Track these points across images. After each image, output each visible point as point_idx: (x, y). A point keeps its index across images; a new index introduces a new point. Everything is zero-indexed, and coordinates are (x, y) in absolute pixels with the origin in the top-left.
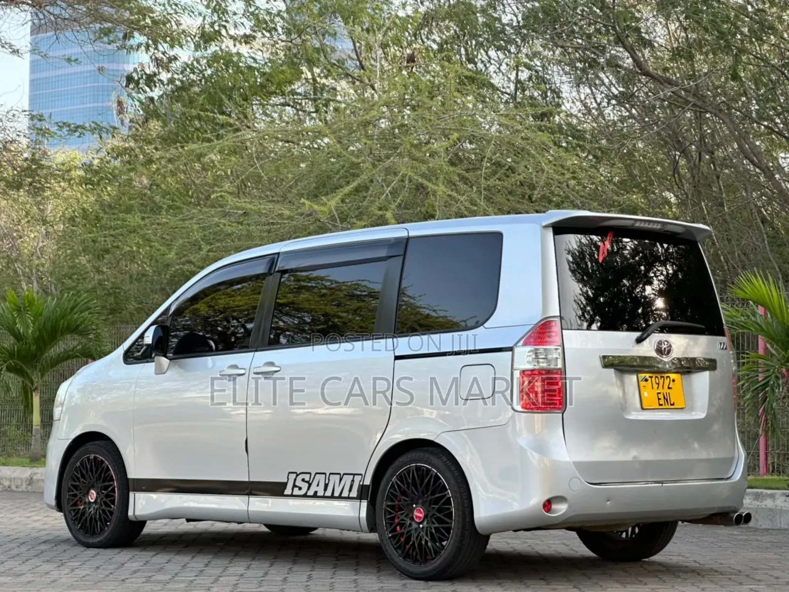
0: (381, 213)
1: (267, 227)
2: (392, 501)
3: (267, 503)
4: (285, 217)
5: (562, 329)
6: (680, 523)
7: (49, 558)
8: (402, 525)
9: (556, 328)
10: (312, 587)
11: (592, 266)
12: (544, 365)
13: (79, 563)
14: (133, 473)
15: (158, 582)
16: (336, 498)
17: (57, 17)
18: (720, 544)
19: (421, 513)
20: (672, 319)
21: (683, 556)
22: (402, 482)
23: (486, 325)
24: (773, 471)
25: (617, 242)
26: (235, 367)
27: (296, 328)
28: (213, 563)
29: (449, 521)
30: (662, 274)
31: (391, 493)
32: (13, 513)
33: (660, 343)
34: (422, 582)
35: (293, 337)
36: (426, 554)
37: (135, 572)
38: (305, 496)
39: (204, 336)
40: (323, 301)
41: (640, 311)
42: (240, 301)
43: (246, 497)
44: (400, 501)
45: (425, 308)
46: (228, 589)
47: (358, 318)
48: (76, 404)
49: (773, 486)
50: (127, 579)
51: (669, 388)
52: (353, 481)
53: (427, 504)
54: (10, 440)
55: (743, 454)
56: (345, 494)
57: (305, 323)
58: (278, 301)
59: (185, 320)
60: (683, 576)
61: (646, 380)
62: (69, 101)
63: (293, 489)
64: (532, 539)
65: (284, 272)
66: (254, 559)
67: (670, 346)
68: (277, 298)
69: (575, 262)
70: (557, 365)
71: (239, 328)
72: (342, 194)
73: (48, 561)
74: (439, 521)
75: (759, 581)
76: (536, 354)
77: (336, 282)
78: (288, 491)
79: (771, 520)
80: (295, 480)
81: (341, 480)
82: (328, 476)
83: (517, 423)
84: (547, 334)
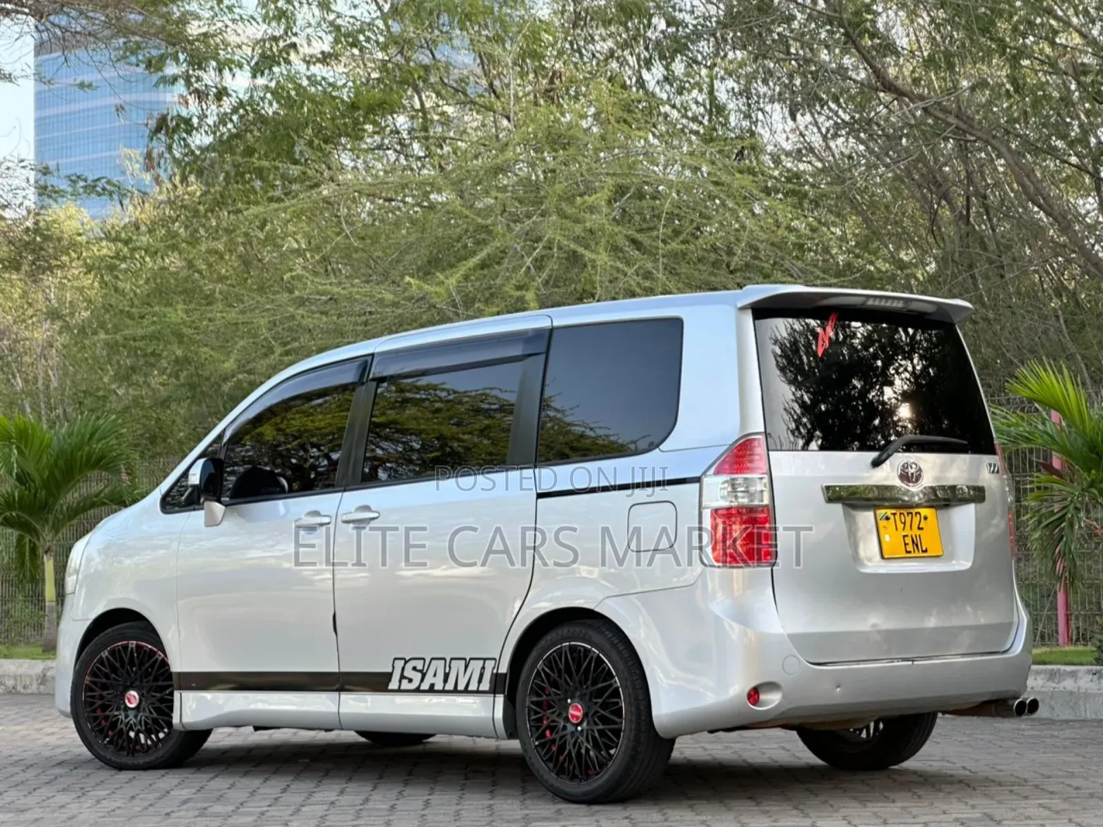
0: (518, 293)
1: (364, 318)
2: (538, 695)
3: (366, 701)
4: (386, 303)
5: (768, 450)
6: (940, 715)
7: (65, 786)
8: (553, 729)
9: (760, 449)
10: (429, 818)
11: (809, 362)
12: (744, 501)
13: (107, 792)
14: (178, 664)
15: (217, 815)
16: (461, 692)
17: (65, 30)
18: (999, 743)
19: (579, 711)
20: (921, 433)
21: (948, 761)
22: (551, 668)
23: (662, 447)
24: (1078, 640)
25: (843, 327)
26: (316, 513)
27: (400, 458)
28: (293, 787)
29: (618, 720)
30: (906, 370)
31: (537, 684)
32: (18, 724)
33: (905, 467)
34: (584, 806)
35: (396, 471)
36: (587, 767)
37: (185, 802)
38: (417, 690)
39: (271, 472)
40: (437, 418)
41: (877, 422)
42: (321, 420)
43: (336, 694)
44: (549, 695)
45: (578, 425)
46: (314, 823)
47: (485, 442)
48: (96, 571)
49: (1075, 660)
50: (172, 812)
51: (919, 528)
52: (483, 668)
53: (587, 697)
54: (15, 622)
55: (1024, 617)
56: (473, 687)
57: (412, 449)
58: (373, 419)
59: (247, 449)
60: (947, 788)
61: (888, 518)
62: (91, 146)
63: (400, 682)
64: (738, 742)
65: (381, 380)
66: (350, 780)
67: (920, 470)
68: (372, 416)
69: (785, 355)
70: (762, 501)
71: (321, 460)
72: (464, 268)
73: (64, 790)
74: (604, 720)
75: (1052, 793)
76: (733, 486)
77: (455, 392)
78: (393, 685)
79: (1072, 708)
80: (403, 669)
81: (466, 667)
82: (448, 662)
83: (709, 581)
84: (747, 458)
